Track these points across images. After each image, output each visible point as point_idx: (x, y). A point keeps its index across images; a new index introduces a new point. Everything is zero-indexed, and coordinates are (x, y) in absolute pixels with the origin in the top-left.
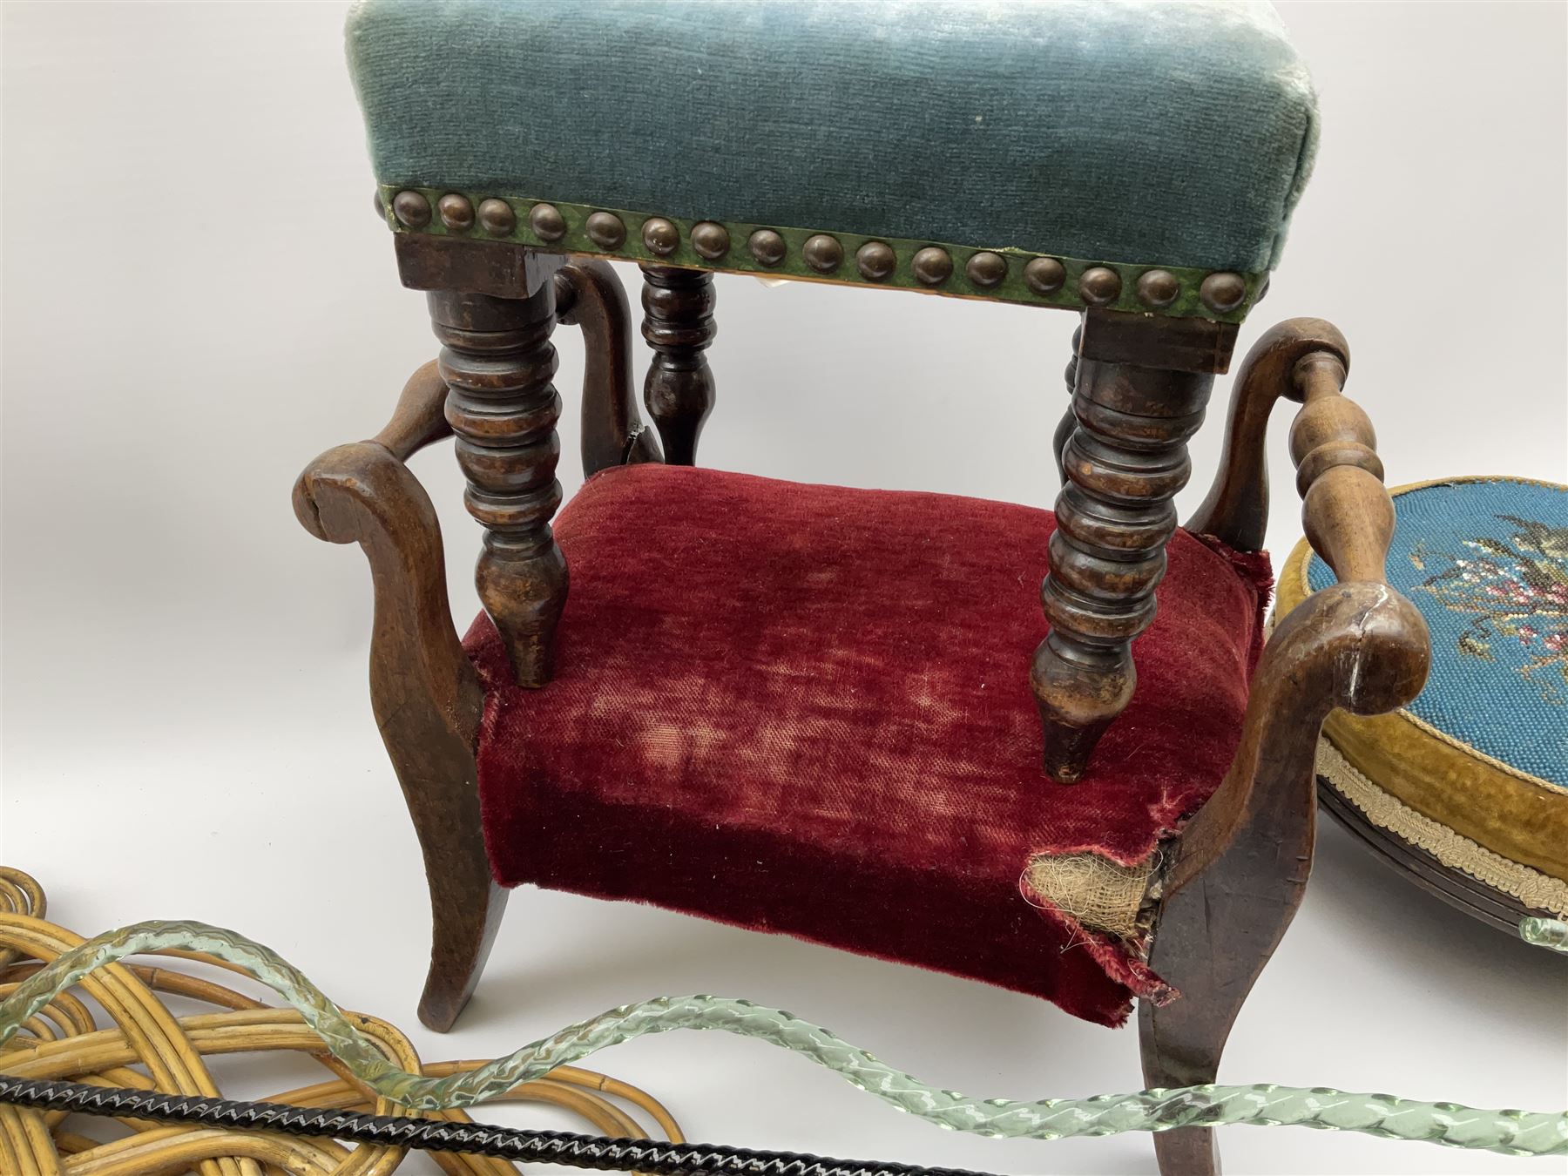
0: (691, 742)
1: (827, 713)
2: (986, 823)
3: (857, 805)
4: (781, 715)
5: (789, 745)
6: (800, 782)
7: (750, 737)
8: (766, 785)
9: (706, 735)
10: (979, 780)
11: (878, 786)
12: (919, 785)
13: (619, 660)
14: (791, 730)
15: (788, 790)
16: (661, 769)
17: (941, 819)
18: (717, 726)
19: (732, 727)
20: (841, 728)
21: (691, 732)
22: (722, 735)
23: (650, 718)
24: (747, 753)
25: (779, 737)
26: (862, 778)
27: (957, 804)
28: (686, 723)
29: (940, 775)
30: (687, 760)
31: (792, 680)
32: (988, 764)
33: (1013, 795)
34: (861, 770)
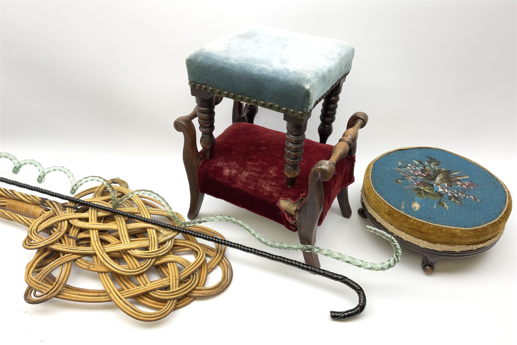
0: (231, 172)
1: (254, 171)
2: (274, 193)
3: (255, 187)
4: (247, 171)
5: (246, 175)
6: (247, 182)
7: (241, 173)
8: (241, 181)
9: (234, 172)
10: (275, 186)
11: (259, 184)
12: (265, 185)
13: (223, 158)
14: (248, 173)
15: (244, 183)
16: (225, 176)
17: (267, 191)
18: (236, 171)
19: (238, 171)
20: (256, 174)
21: (231, 171)
22: (236, 172)
23: (225, 168)
24: (240, 176)
25: (246, 174)
26: (257, 182)
27: (270, 189)
28: (231, 169)
29: (269, 184)
30: (230, 175)
31: (250, 165)
32: (277, 184)
33: (280, 189)
34: (257, 181)
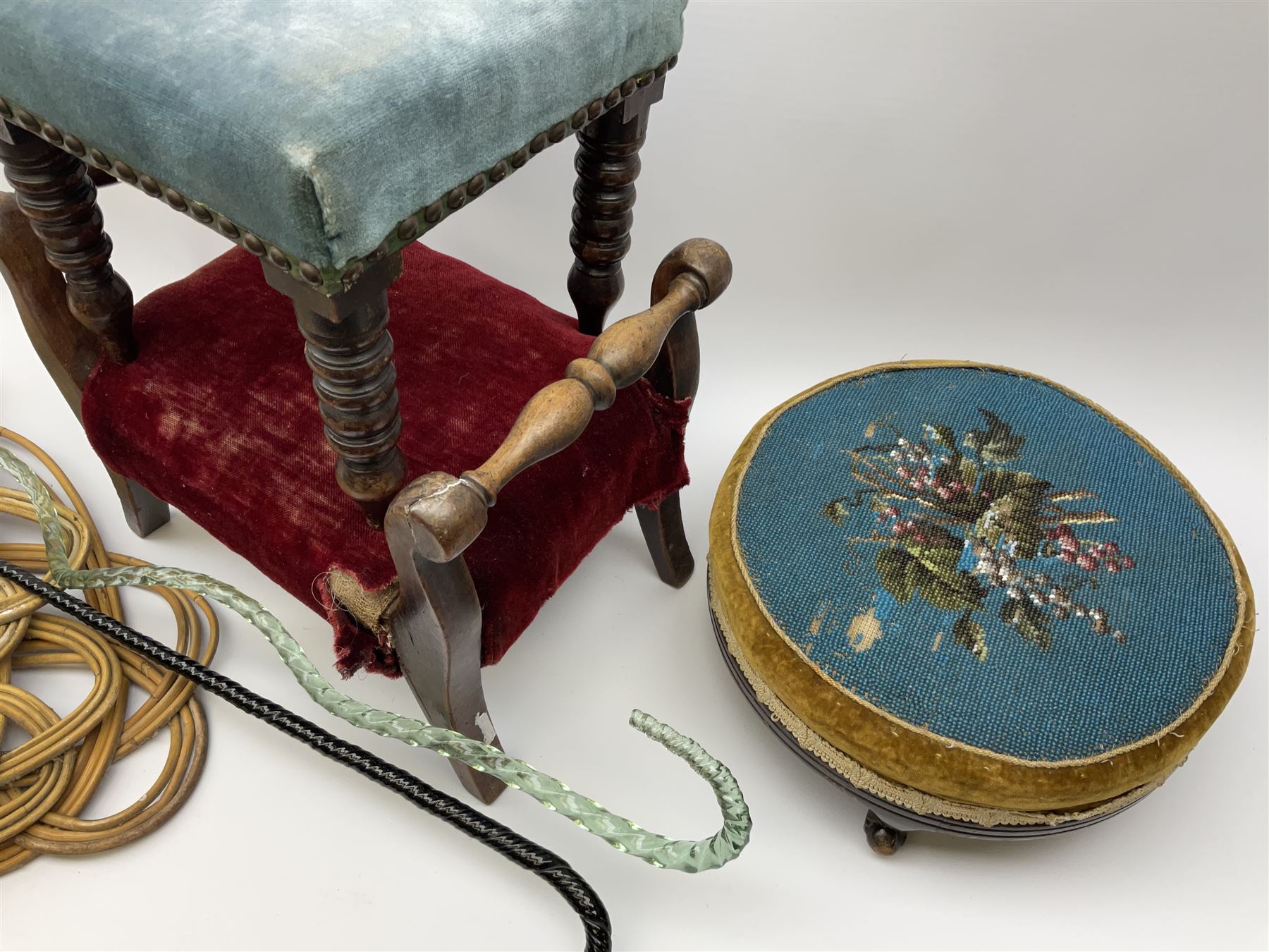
0: (183, 429)
1: (266, 436)
2: (317, 538)
3: (255, 500)
4: (240, 430)
5: (234, 449)
6: (230, 475)
7: (216, 437)
8: (212, 470)
9: (194, 426)
10: (323, 509)
11: (269, 493)
12: (290, 501)
13: (174, 362)
14: (240, 440)
15: (223, 477)
16: (163, 439)
17: (293, 526)
18: (202, 423)
19: (209, 427)
20: (269, 449)
21: (186, 423)
22: (202, 430)
23: (170, 405)
24: (210, 446)
25: (232, 443)
26: (263, 486)
27: (304, 519)
28: (186, 416)
29: (305, 500)
30: (178, 439)
31: (261, 407)
32: (335, 501)
33: (338, 525)
34: (265, 479)
